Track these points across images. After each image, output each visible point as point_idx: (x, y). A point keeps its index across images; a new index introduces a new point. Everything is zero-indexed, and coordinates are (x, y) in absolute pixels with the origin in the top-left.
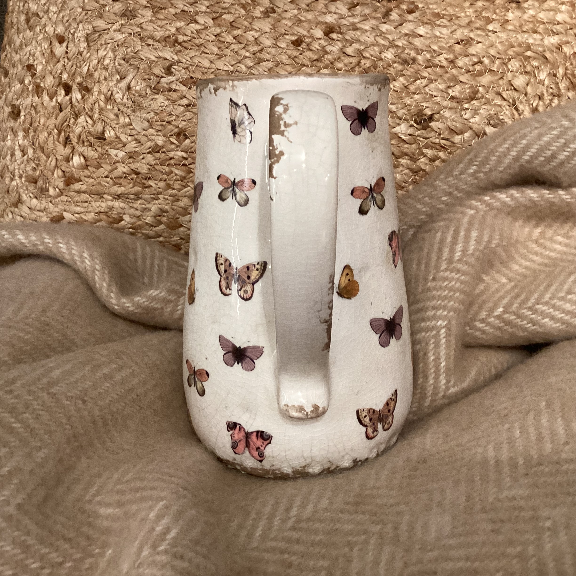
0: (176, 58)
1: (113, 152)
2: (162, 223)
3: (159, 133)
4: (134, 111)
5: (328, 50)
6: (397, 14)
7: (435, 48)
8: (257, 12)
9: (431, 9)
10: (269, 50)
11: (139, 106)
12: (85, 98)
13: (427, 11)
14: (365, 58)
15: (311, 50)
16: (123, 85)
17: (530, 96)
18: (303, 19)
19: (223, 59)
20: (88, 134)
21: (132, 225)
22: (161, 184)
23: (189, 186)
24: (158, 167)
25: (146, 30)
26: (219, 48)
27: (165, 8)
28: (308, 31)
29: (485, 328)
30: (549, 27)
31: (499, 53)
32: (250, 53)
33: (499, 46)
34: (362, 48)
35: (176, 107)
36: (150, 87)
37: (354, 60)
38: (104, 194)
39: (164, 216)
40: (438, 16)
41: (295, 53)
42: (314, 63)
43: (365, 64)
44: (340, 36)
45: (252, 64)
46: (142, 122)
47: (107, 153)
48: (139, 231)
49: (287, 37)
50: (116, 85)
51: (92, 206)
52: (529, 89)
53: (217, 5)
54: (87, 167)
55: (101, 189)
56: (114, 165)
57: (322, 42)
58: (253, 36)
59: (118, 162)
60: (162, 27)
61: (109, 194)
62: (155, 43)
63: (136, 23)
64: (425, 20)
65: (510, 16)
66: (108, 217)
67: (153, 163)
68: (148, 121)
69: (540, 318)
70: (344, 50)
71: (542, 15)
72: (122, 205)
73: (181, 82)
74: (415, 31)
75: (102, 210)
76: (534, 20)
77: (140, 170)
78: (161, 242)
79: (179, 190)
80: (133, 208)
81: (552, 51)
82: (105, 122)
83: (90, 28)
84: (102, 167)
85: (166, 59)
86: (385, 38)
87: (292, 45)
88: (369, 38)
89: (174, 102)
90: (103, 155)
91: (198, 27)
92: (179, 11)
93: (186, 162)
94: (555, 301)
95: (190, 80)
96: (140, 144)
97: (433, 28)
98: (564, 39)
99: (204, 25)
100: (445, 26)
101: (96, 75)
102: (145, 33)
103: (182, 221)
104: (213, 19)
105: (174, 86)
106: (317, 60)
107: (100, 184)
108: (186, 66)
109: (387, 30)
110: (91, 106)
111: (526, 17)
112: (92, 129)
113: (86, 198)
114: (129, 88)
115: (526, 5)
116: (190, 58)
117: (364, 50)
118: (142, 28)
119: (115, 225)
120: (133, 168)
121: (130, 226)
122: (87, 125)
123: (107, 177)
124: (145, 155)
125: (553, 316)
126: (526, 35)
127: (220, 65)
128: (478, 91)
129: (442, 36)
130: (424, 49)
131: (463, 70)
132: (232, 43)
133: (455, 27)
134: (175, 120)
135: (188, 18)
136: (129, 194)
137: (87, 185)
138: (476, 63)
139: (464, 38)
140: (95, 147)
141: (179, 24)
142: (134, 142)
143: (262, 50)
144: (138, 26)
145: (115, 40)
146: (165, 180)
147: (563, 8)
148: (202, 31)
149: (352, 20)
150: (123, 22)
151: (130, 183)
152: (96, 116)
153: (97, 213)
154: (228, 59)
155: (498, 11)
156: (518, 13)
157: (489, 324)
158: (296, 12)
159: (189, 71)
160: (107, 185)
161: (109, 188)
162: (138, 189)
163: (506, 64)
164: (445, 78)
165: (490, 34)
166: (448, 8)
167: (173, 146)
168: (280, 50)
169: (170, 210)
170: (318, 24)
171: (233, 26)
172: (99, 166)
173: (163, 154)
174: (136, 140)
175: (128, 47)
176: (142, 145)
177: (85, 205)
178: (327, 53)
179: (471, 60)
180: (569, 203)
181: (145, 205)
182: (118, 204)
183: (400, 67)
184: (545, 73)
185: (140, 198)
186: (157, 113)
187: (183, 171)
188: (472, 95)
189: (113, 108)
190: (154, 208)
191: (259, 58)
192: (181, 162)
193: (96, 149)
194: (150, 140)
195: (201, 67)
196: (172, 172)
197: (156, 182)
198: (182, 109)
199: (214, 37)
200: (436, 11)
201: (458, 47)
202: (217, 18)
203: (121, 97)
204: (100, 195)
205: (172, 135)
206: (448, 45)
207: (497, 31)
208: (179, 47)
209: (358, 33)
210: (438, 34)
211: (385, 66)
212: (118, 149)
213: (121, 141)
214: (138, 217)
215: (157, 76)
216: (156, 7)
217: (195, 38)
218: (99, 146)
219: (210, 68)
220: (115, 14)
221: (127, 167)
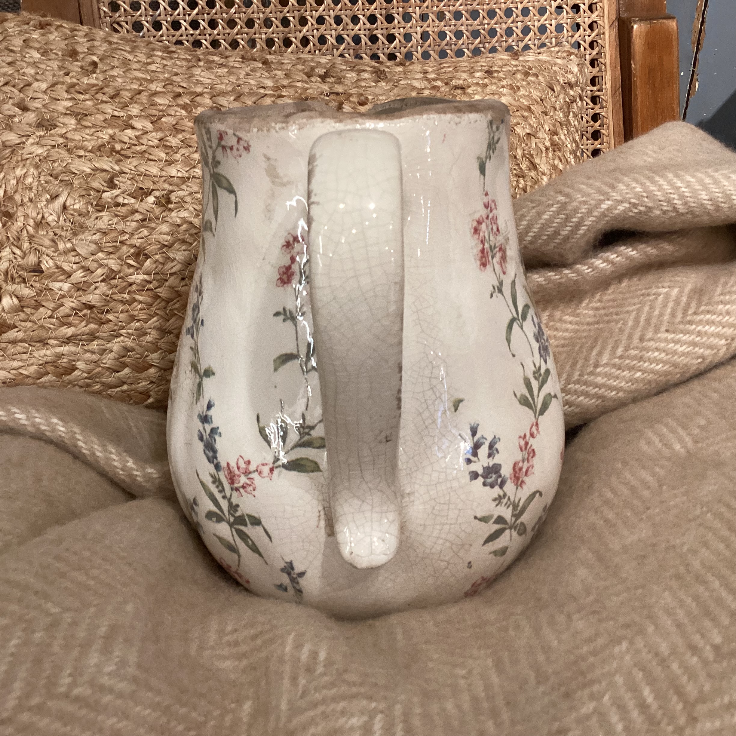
0: (117, 168)
1: (56, 286)
2: (128, 366)
3: (112, 256)
6: (349, 106)
11: (82, 227)
12: (7, 225)
16: (57, 205)
19: (174, 165)
20: (19, 268)
21: (88, 373)
22: (122, 316)
24: (117, 297)
25: (72, 140)
26: (167, 154)
27: (90, 115)
35: (128, 223)
36: (92, 204)
38: (49, 339)
39: (129, 357)
46: (88, 245)
47: (47, 288)
48: (97, 380)
50: (47, 206)
51: (34, 357)
53: (152, 107)
54: (21, 308)
55: (44, 334)
56: (58, 302)
59: (63, 296)
60: (92, 135)
61: (56, 338)
62: (88, 154)
63: (59, 132)
66: (57, 367)
67: (110, 292)
68: (96, 243)
72: (74, 349)
73: (128, 195)
75: (49, 360)
77: (93, 303)
79: (146, 321)
80: (89, 351)
82: (39, 251)
84: (43, 306)
85: (105, 171)
89: (124, 218)
90: (42, 291)
91: (138, 133)
92: (108, 116)
93: (151, 286)
95: (140, 191)
96: (88, 272)
99: (142, 130)
101: (18, 197)
102: (72, 144)
103: (152, 359)
104: (152, 123)
105: (120, 200)
107: (42, 327)
108: (131, 176)
110: (17, 234)
112: (22, 262)
113: (25, 348)
114: (65, 207)
116: (135, 167)
118: (67, 138)
119: (67, 377)
120: (84, 302)
121: (86, 375)
122: (15, 258)
123: (51, 317)
124: (97, 284)
132: (181, 147)
134: (129, 238)
135: (121, 123)
136: (82, 334)
137: (25, 332)
140: (31, 283)
141: (111, 131)
142: (81, 271)
144: (62, 137)
145: (34, 155)
146: (127, 311)
148: (143, 137)
150: (42, 133)
151: (82, 321)
152: (26, 245)
153: (41, 365)
154: (179, 167)
159: (137, 182)
160: (52, 326)
161: (55, 330)
162: (93, 326)
167: (131, 270)
169: (137, 348)
171: (176, 129)
172: (38, 305)
173: (120, 280)
174: (83, 267)
175: (54, 162)
176: (92, 272)
177: (25, 356)
181: (103, 345)
182: (67, 349)
185: (97, 338)
186: (105, 233)
187: (149, 296)
189: (47, 233)
190: (116, 347)
192: (145, 286)
193: (31, 285)
194: (101, 266)
195: (150, 176)
196: (135, 300)
197: (116, 314)
198: (134, 224)
199: (158, 142)
202: (156, 121)
203: (56, 219)
204: (43, 342)
205: (129, 257)
208: (117, 156)
212: (61, 281)
213: (64, 272)
214: (95, 362)
215: (99, 191)
216: (78, 114)
217: (136, 145)
218: (34, 281)
219: (161, 177)
220: (30, 125)
221: (75, 301)
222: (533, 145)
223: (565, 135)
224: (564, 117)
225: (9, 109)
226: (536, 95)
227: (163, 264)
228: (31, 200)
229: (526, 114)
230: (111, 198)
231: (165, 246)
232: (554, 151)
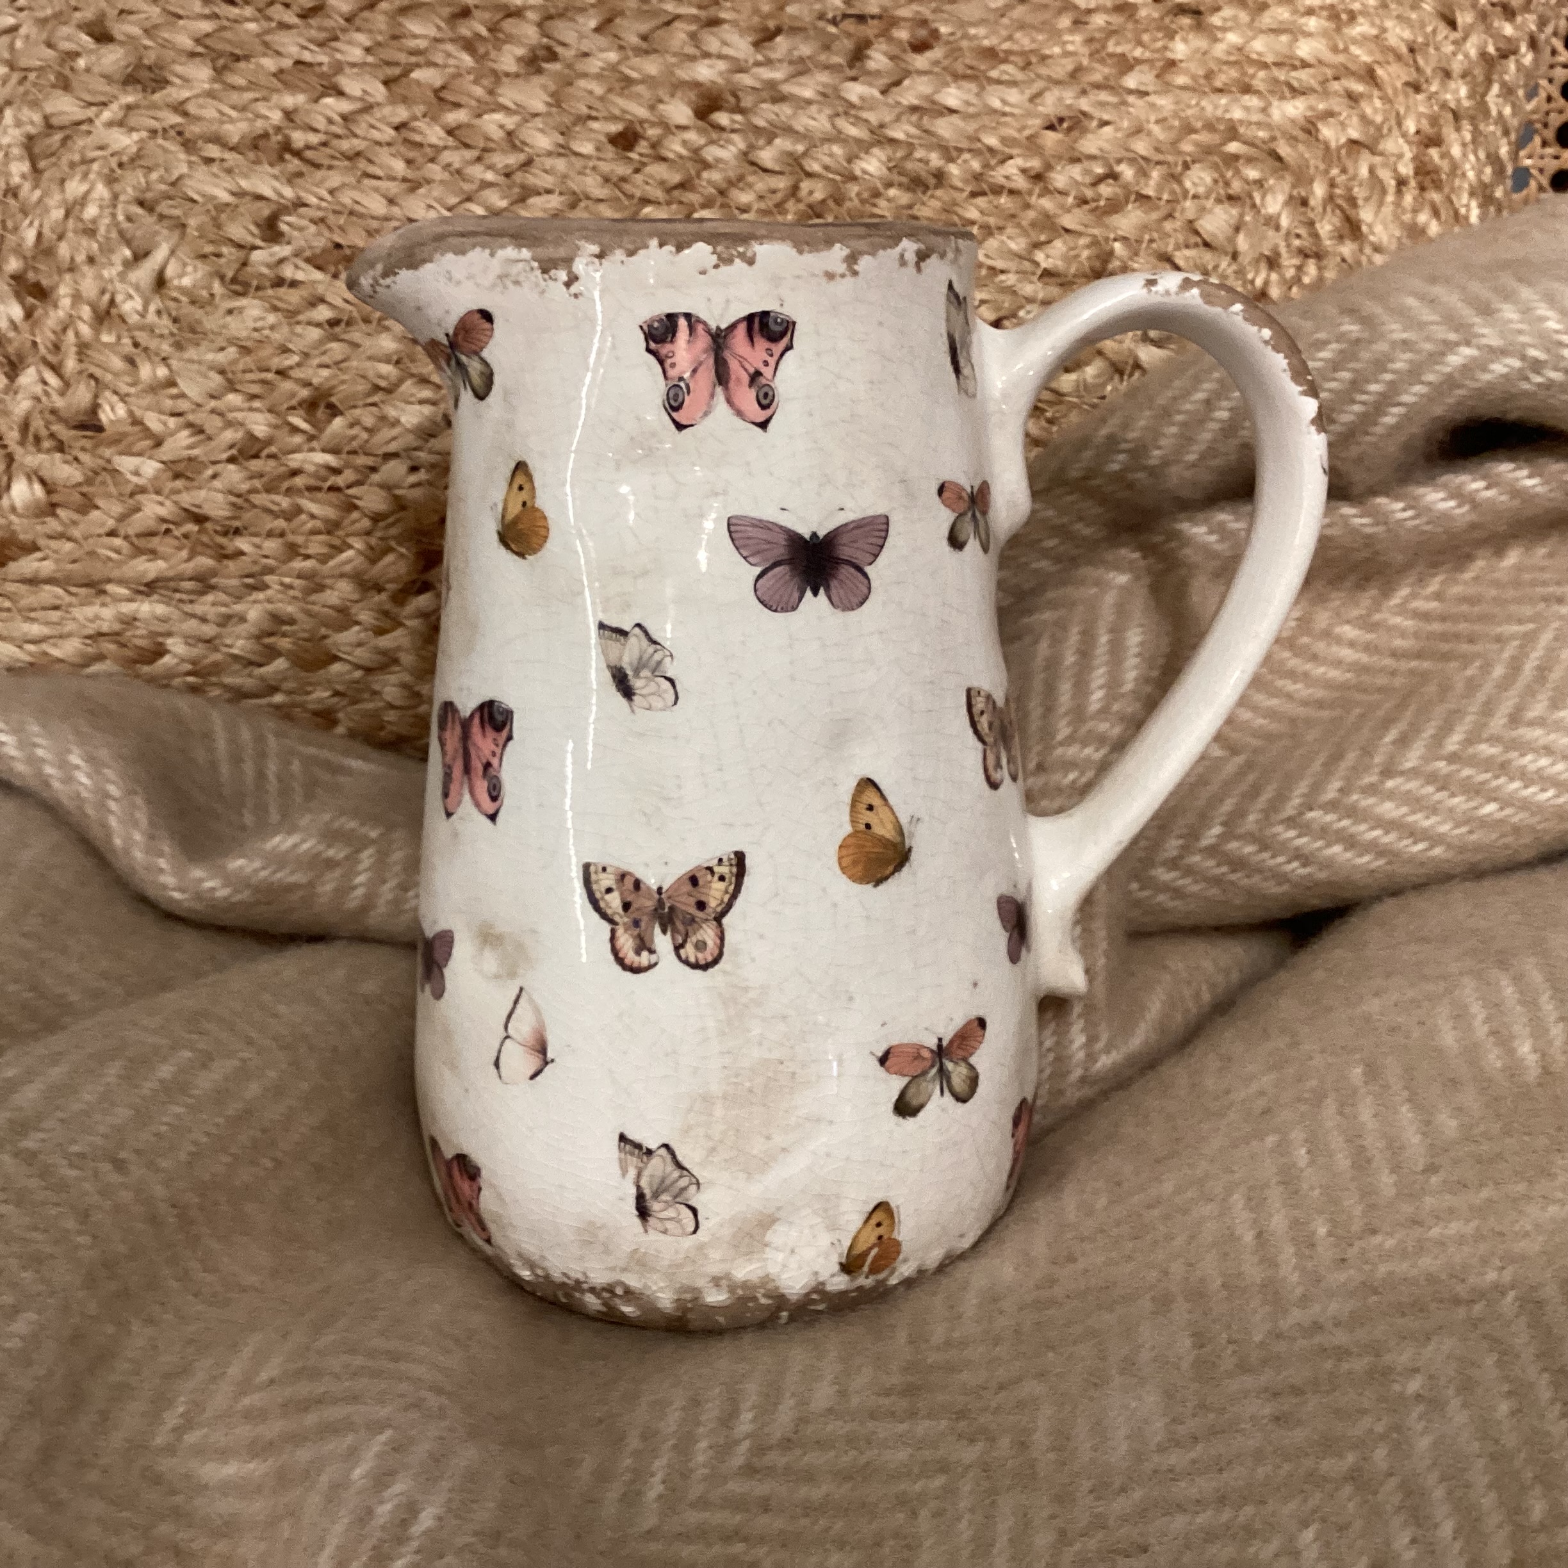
0: (288, 192)
1: (126, 464)
2: (280, 655)
3: (257, 404)
4: (179, 346)
5: (710, 158)
6: (885, 54)
7: (992, 141)
8: (508, 59)
9: (975, 37)
10: (549, 162)
11: (193, 331)
12: (36, 316)
13: (965, 44)
14: (810, 175)
15: (664, 159)
16: (144, 273)
17: (1245, 259)
18: (634, 75)
19: (422, 191)
20: (52, 418)
21: (194, 664)
22: (272, 546)
23: (350, 547)
24: (260, 499)
25: (198, 119)
26: (409, 162)
27: (247, 58)
28: (652, 108)
29: (1181, 882)
30: (1281, 75)
31: (1158, 150)
32: (496, 172)
33: (1156, 130)
34: (800, 148)
35: (299, 329)
36: (222, 278)
37: (781, 183)
38: (109, 581)
39: (284, 635)
40: (991, 55)
41: (622, 170)
42: (676, 193)
43: (811, 193)
44: (738, 118)
45: (503, 204)
46: (206, 377)
47: (108, 466)
48: (213, 679)
49: (595, 125)
50: (122, 276)
51: (73, 619)
52: (1242, 242)
53: (393, 42)
54: (51, 509)
55: (97, 571)
56: (130, 501)
57: (692, 136)
58: (502, 127)
59: (142, 490)
60: (243, 109)
61: (121, 582)
62: (227, 155)
63: (169, 100)
64: (960, 68)
65: (1180, 49)
66: (123, 645)
67: (245, 487)
68: (222, 372)
69: (1319, 844)
70: (751, 157)
71: (1259, 46)
72: (161, 609)
73: (308, 260)
74: (937, 97)
75: (105, 628)
76: (1241, 58)
77: (208, 510)
78: (278, 707)
79: (324, 559)
80: (193, 616)
81: (1292, 140)
82: (97, 380)
83: (37, 118)
84: (97, 507)
85: (259, 197)
86: (858, 121)
87: (610, 147)
88: (817, 121)
89: (291, 315)
90: (96, 473)
91: (345, 106)
92: (287, 63)
93: (340, 481)
94: (1355, 797)
95: (335, 252)
96: (201, 437)
97: (983, 88)
98: (1321, 106)
99: (361, 99)
100: (1013, 83)
101: (64, 250)
102: (195, 129)
103: (336, 645)
104: (386, 83)
105: (288, 272)
106: (682, 186)
107: (92, 554)
108: (320, 214)
109: (862, 98)
110: (52, 336)
111: (1219, 50)
112: (59, 402)
113: (57, 597)
114: (161, 282)
115: (1216, 20)
116: (330, 192)
117: (805, 154)
118: (185, 114)
119: (146, 669)
120: (186, 506)
121: (188, 667)
122: (47, 394)
123: (112, 533)
124: (219, 467)
125: (1352, 836)
126: (1224, 101)
127: (418, 207)
128: (1111, 253)
129: (1007, 109)
130: (964, 145)
131: (1070, 200)
132: (446, 148)
133: (1039, 85)
134: (299, 365)
135: (314, 80)
136: (181, 578)
137: (57, 561)
138: (1100, 180)
139: (1064, 113)
140: (74, 452)
141: (290, 100)
142: (185, 433)
143: (528, 164)
144: (176, 110)
145: (110, 151)
146: (282, 535)
147: (1312, 23)
148: (359, 118)
149: (767, 74)
150: (130, 99)
151: (179, 549)
152: (71, 365)
153: (89, 637)
154: (437, 191)
155: (1146, 37)
156: (1199, 42)
157: (1189, 871)
158: (613, 56)
159: (330, 228)
160: (114, 555)
161: (119, 564)
162: (205, 562)
163: (1176, 178)
164: (1025, 223)
165: (1131, 99)
166: (1018, 35)
167: (298, 439)
168: (578, 163)
169: (299, 616)
170: (677, 86)
171: (441, 99)
172: (87, 505)
173: (272, 463)
174: (189, 425)
175: (150, 169)
176: (210, 438)
177: (55, 615)
178: (706, 165)
179: (1087, 172)
180: (1369, 536)
181: (225, 605)
182: (146, 608)
183: (904, 198)
184: (1281, 198)
185: (213, 588)
186: (245, 347)
187: (331, 504)
188: (1097, 264)
189: (119, 338)
190: (254, 611)
191: (523, 187)
192: (325, 480)
193: (76, 459)
194: (229, 424)
195: (361, 216)
196: (299, 510)
197: (257, 540)
198: (315, 334)
199: (392, 132)
200: (986, 43)
201: (1051, 139)
202: (396, 79)
203: (140, 308)
204: (96, 587)
205: (293, 408)
206: (1027, 133)
207: (1150, 89)
208: (294, 164)
209: (785, 110)
210: (996, 104)
211: (866, 195)
212: (140, 454)
213: (147, 432)
214: (208, 641)
215: (240, 246)
216: (220, 54)
217: (338, 137)
218: (83, 449)
219: (387, 219)
220: (107, 78)
221: (168, 503)
222: (1364, 172)
223: (1464, 145)
224: (1470, 96)
225: (68, 38)
226: (1398, 35)
227: (370, 431)
228: (91, 260)
229: (1358, 87)
230: (268, 266)
231: (377, 388)
232: (1422, 188)
